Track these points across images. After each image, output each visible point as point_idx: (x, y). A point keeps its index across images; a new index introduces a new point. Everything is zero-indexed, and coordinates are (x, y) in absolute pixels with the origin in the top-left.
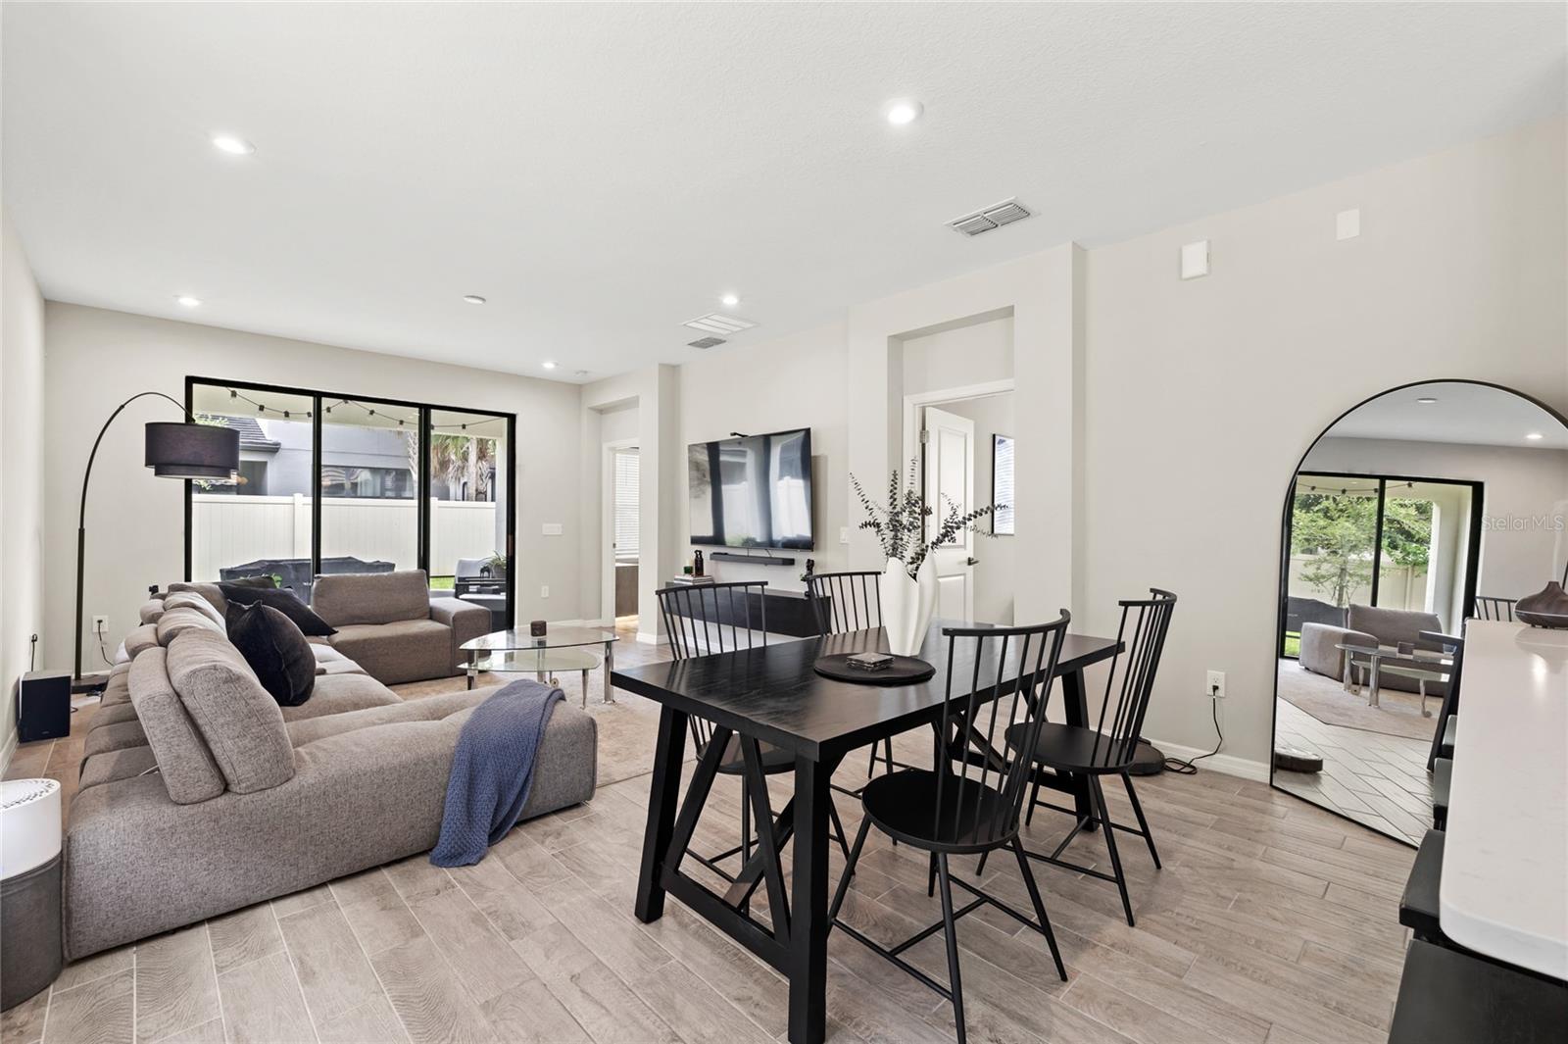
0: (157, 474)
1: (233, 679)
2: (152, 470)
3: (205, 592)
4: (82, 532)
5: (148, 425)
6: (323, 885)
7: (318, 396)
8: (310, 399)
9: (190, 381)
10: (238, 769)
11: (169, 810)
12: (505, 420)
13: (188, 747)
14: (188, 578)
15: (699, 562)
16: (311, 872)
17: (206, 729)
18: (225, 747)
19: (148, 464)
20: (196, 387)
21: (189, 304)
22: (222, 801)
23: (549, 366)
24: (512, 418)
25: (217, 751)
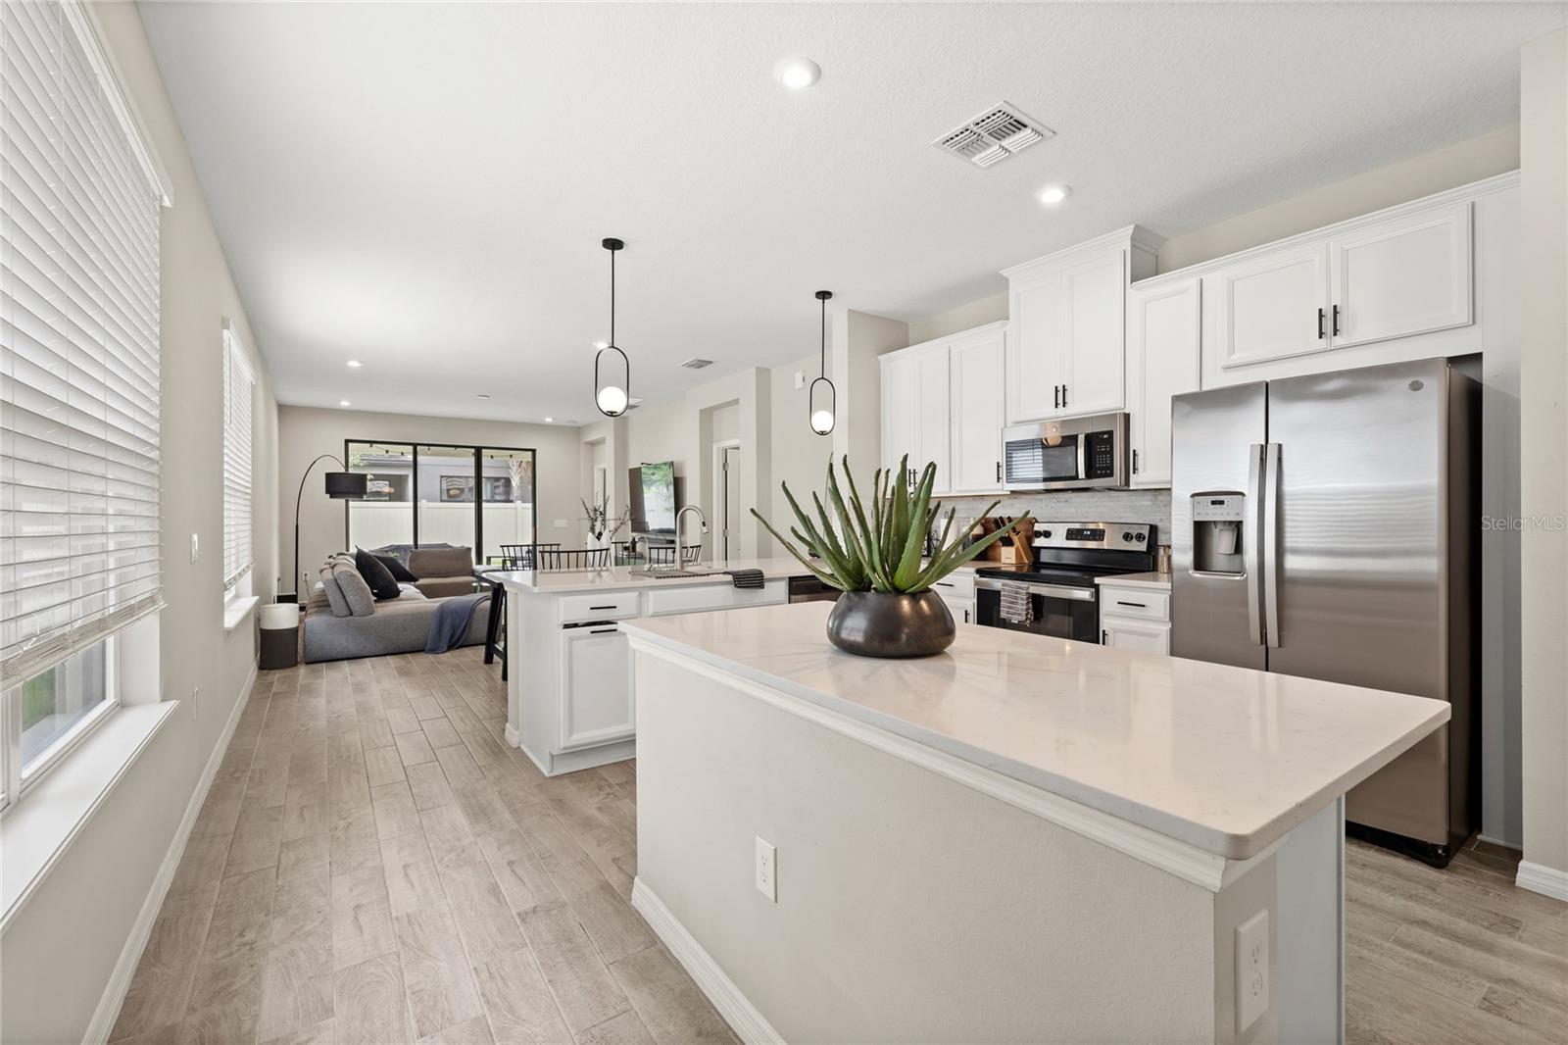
0: (331, 497)
1: (353, 575)
2: (328, 495)
3: (351, 555)
4: (297, 526)
5: (327, 474)
6: (385, 655)
7: (415, 446)
8: (411, 447)
9: (347, 442)
10: (355, 608)
11: (333, 618)
12: (530, 453)
13: (339, 597)
14: (347, 550)
15: (634, 543)
16: (380, 649)
17: (345, 593)
18: (351, 599)
19: (327, 493)
20: (350, 444)
21: (345, 404)
22: (350, 618)
23: (549, 420)
24: (534, 451)
25: (348, 600)
